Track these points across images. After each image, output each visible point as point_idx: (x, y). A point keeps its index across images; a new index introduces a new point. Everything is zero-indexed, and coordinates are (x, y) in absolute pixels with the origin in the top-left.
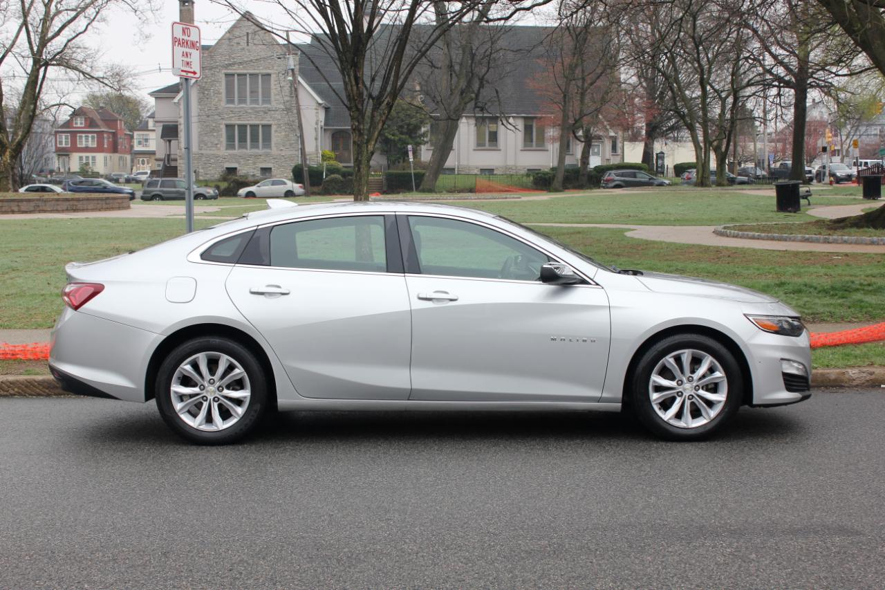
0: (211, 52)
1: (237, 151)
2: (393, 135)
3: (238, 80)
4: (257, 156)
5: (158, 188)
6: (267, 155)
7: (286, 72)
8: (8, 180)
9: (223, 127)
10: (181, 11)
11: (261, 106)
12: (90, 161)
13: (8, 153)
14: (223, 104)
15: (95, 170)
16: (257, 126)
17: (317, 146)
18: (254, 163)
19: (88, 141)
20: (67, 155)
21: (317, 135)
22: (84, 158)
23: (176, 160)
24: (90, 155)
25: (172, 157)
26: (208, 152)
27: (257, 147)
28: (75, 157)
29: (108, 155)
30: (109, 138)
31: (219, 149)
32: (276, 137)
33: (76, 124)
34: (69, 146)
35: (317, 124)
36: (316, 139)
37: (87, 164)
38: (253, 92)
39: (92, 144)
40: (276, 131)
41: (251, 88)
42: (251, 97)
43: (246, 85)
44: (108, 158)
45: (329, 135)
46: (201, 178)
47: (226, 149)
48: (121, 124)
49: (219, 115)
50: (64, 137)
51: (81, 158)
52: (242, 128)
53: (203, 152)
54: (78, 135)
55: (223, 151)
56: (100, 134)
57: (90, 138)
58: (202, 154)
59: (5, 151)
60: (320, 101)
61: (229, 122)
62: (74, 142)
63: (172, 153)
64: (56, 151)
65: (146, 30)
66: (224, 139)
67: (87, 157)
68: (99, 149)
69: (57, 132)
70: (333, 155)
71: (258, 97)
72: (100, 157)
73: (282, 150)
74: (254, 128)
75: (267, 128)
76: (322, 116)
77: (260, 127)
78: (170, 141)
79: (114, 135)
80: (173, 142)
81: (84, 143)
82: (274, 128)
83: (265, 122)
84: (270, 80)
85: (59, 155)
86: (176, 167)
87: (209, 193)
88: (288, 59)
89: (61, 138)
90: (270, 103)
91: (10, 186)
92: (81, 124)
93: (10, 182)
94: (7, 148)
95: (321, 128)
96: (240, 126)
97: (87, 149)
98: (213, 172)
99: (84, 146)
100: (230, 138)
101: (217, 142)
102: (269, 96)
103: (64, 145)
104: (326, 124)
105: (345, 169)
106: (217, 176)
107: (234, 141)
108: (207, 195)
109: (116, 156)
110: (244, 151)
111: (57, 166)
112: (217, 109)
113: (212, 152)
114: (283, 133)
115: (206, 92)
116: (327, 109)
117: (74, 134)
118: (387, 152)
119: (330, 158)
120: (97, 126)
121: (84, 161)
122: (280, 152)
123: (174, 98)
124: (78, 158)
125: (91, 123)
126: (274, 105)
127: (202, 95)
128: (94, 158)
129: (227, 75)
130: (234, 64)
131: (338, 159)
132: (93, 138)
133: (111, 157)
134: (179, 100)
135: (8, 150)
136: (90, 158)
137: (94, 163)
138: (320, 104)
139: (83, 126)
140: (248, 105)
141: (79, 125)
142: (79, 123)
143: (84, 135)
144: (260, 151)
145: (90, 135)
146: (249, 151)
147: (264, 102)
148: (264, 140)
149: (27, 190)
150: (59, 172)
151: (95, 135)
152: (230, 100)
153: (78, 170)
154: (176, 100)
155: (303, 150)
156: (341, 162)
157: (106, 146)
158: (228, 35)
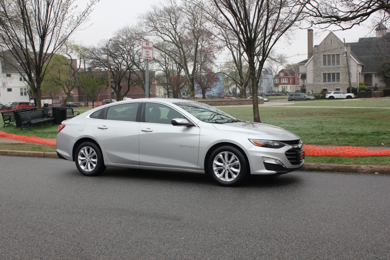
0: (318, 47)
1: (327, 83)
2: (388, 75)
3: (328, 57)
4: (334, 84)
5: (294, 97)
6: (338, 84)
7: (343, 54)
8: (243, 95)
9: (322, 74)
10: (308, 34)
11: (336, 66)
12: (285, 88)
13: (243, 86)
14: (322, 66)
15: (287, 91)
16: (335, 73)
17: (357, 80)
18: (333, 87)
19: (284, 81)
20: (278, 86)
21: (357, 76)
22: (283, 87)
23: (305, 87)
24: (285, 86)
25: (305, 85)
26: (317, 83)
27: (330, 81)
28: (280, 86)
29: (292, 86)
30: (292, 80)
31: (321, 82)
32: (341, 77)
33: (281, 75)
34: (278, 83)
35: (357, 72)
36: (357, 77)
37: (284, 89)
38: (333, 61)
39: (286, 82)
40: (341, 75)
41: (332, 60)
42: (332, 63)
43: (330, 59)
44: (292, 87)
45: (363, 76)
46: (314, 93)
47: (323, 82)
48: (296, 74)
49: (321, 70)
50: (277, 80)
51: (282, 87)
52: (329, 74)
53: (315, 83)
54: (282, 79)
55: (322, 83)
56: (289, 78)
57: (285, 80)
58: (314, 84)
59: (242, 85)
60: (358, 63)
61: (324, 72)
62: (280, 81)
63: (305, 84)
64: (274, 85)
65: (290, 41)
66: (322, 79)
67: (284, 86)
68: (289, 83)
69: (274, 78)
70: (364, 83)
71: (335, 63)
72: (289, 86)
73: (344, 82)
74: (334, 74)
75: (338, 74)
76: (360, 69)
77: (336, 74)
78: (304, 80)
79: (294, 78)
80: (305, 80)
81: (283, 81)
82: (341, 74)
83: (337, 72)
84: (339, 57)
85: (275, 86)
86: (305, 89)
87: (311, 98)
88: (344, 48)
89: (276, 80)
90: (339, 65)
91: (244, 97)
92: (283, 75)
93: (244, 95)
94: (243, 84)
95: (360, 73)
96: (328, 74)
97: (284, 84)
98: (318, 90)
99: (283, 82)
100: (325, 78)
101: (319, 80)
102: (339, 63)
103: (277, 83)
104: (362, 72)
105: (368, 89)
106: (320, 92)
107: (326, 79)
108: (311, 99)
109: (295, 86)
110: (330, 82)
111: (274, 90)
112: (320, 68)
113: (318, 83)
114: (344, 76)
115: (316, 62)
116: (363, 66)
117: (280, 79)
118: (386, 81)
119: (362, 84)
120: (288, 76)
121: (283, 88)
122: (343, 83)
123: (305, 64)
124: (281, 87)
125: (286, 75)
126: (341, 65)
127: (314, 63)
128: (287, 87)
129: (324, 55)
130: (326, 51)
131: (366, 85)
132: (286, 80)
133: (293, 86)
134: (306, 65)
135: (243, 85)
136: (285, 87)
137: (287, 88)
138: (359, 64)
139: (283, 76)
140: (331, 66)
141: (282, 76)
142: (282, 74)
143: (283, 79)
144: (336, 82)
145: (285, 79)
146: (332, 83)
147: (337, 64)
148: (337, 79)
149: (250, 98)
150: (275, 92)
151: (287, 79)
152: (325, 64)
153: (281, 91)
154: (305, 65)
155: (350, 82)
156: (366, 86)
157: (291, 82)
158: (324, 41)
